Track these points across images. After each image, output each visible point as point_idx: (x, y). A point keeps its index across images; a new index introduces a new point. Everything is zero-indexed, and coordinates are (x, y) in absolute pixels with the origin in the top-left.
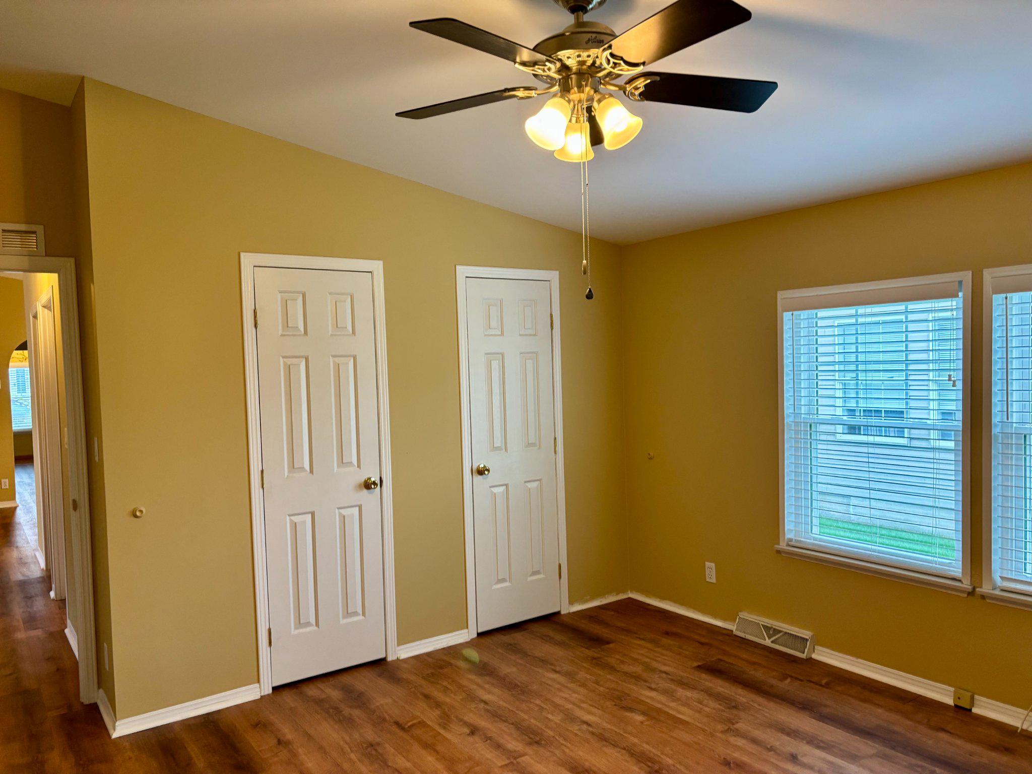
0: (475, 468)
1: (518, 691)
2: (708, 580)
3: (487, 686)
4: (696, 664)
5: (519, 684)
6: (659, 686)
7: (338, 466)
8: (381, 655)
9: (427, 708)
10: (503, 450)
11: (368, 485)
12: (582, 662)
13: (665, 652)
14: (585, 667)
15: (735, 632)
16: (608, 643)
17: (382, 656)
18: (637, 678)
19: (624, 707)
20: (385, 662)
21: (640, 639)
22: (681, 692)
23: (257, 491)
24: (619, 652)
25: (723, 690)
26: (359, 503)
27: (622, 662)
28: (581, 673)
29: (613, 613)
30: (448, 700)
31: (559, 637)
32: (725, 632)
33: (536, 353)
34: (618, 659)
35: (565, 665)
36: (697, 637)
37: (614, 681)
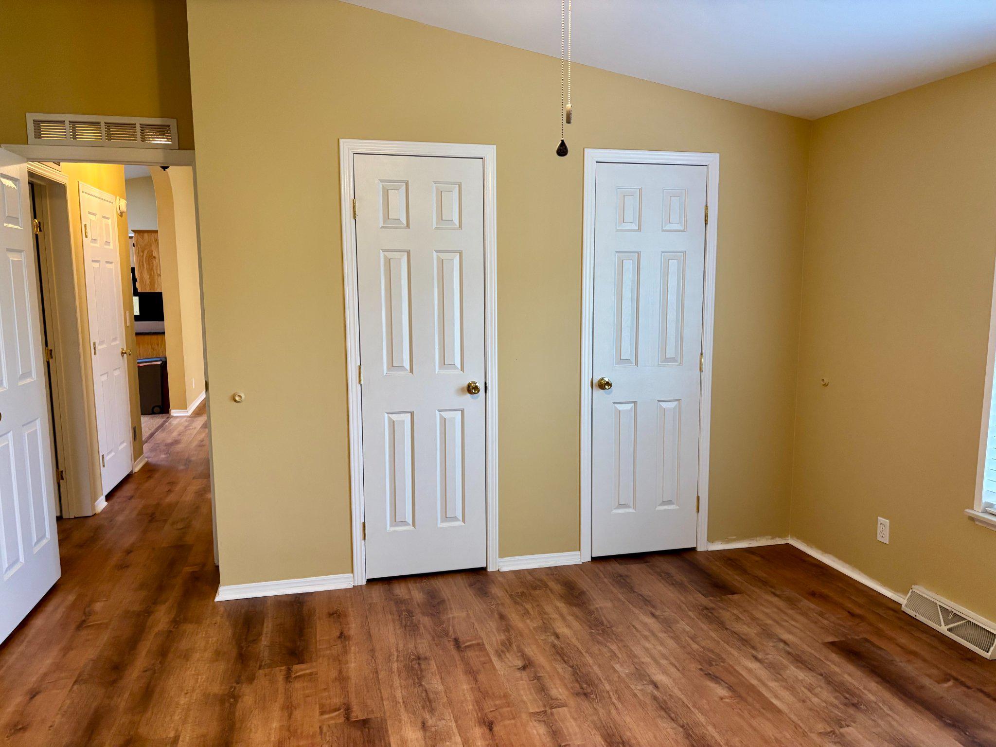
0: (596, 380)
1: (598, 630)
2: (879, 538)
3: (570, 618)
4: (831, 639)
5: (605, 622)
6: (767, 657)
7: (440, 368)
8: (481, 564)
9: (494, 630)
10: (633, 364)
11: (472, 389)
12: (690, 610)
13: (799, 617)
14: (690, 617)
15: (904, 608)
16: (733, 593)
17: (484, 565)
18: (744, 641)
19: (710, 674)
20: (484, 572)
21: (775, 595)
22: (794, 672)
23: (354, 387)
24: (740, 606)
25: (849, 679)
26: (461, 407)
27: (738, 619)
28: (681, 622)
29: (758, 559)
30: (520, 625)
31: (679, 577)
32: (891, 605)
33: (683, 252)
34: (734, 614)
35: (668, 610)
36: (849, 605)
37: (715, 640)
